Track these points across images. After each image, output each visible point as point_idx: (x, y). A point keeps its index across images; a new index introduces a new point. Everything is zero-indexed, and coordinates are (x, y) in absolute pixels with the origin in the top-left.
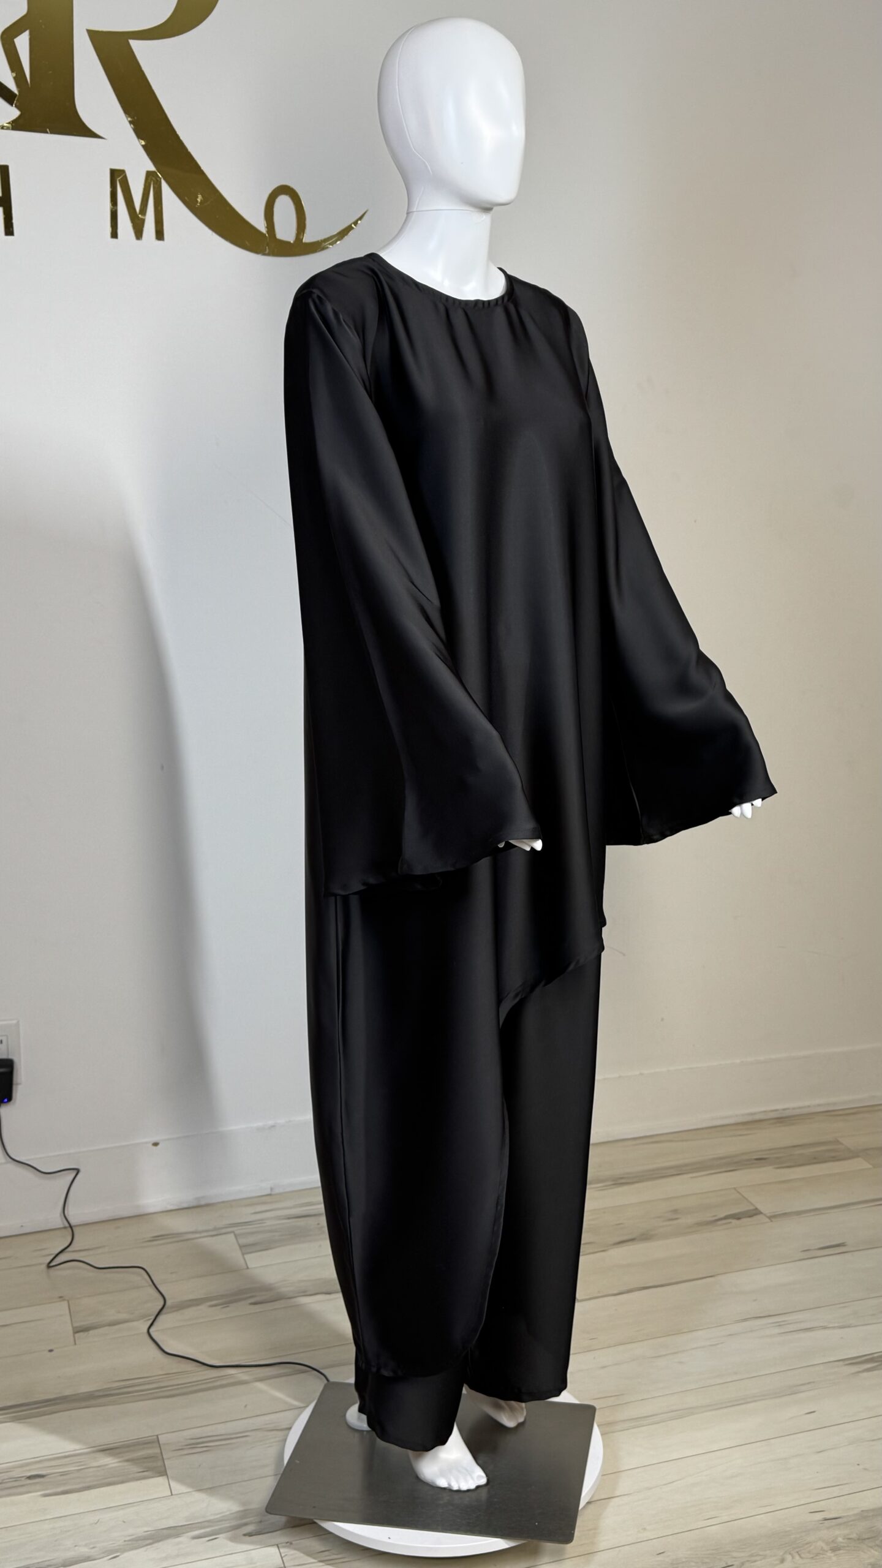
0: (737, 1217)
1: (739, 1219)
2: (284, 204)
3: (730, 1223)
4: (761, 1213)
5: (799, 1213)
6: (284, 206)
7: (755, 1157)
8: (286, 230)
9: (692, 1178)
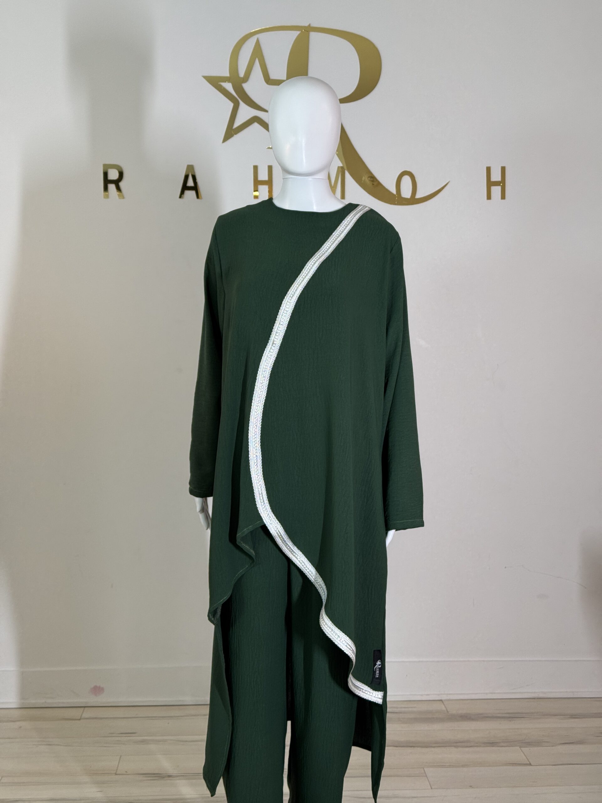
2: (406, 180)
6: (406, 182)
8: (406, 193)
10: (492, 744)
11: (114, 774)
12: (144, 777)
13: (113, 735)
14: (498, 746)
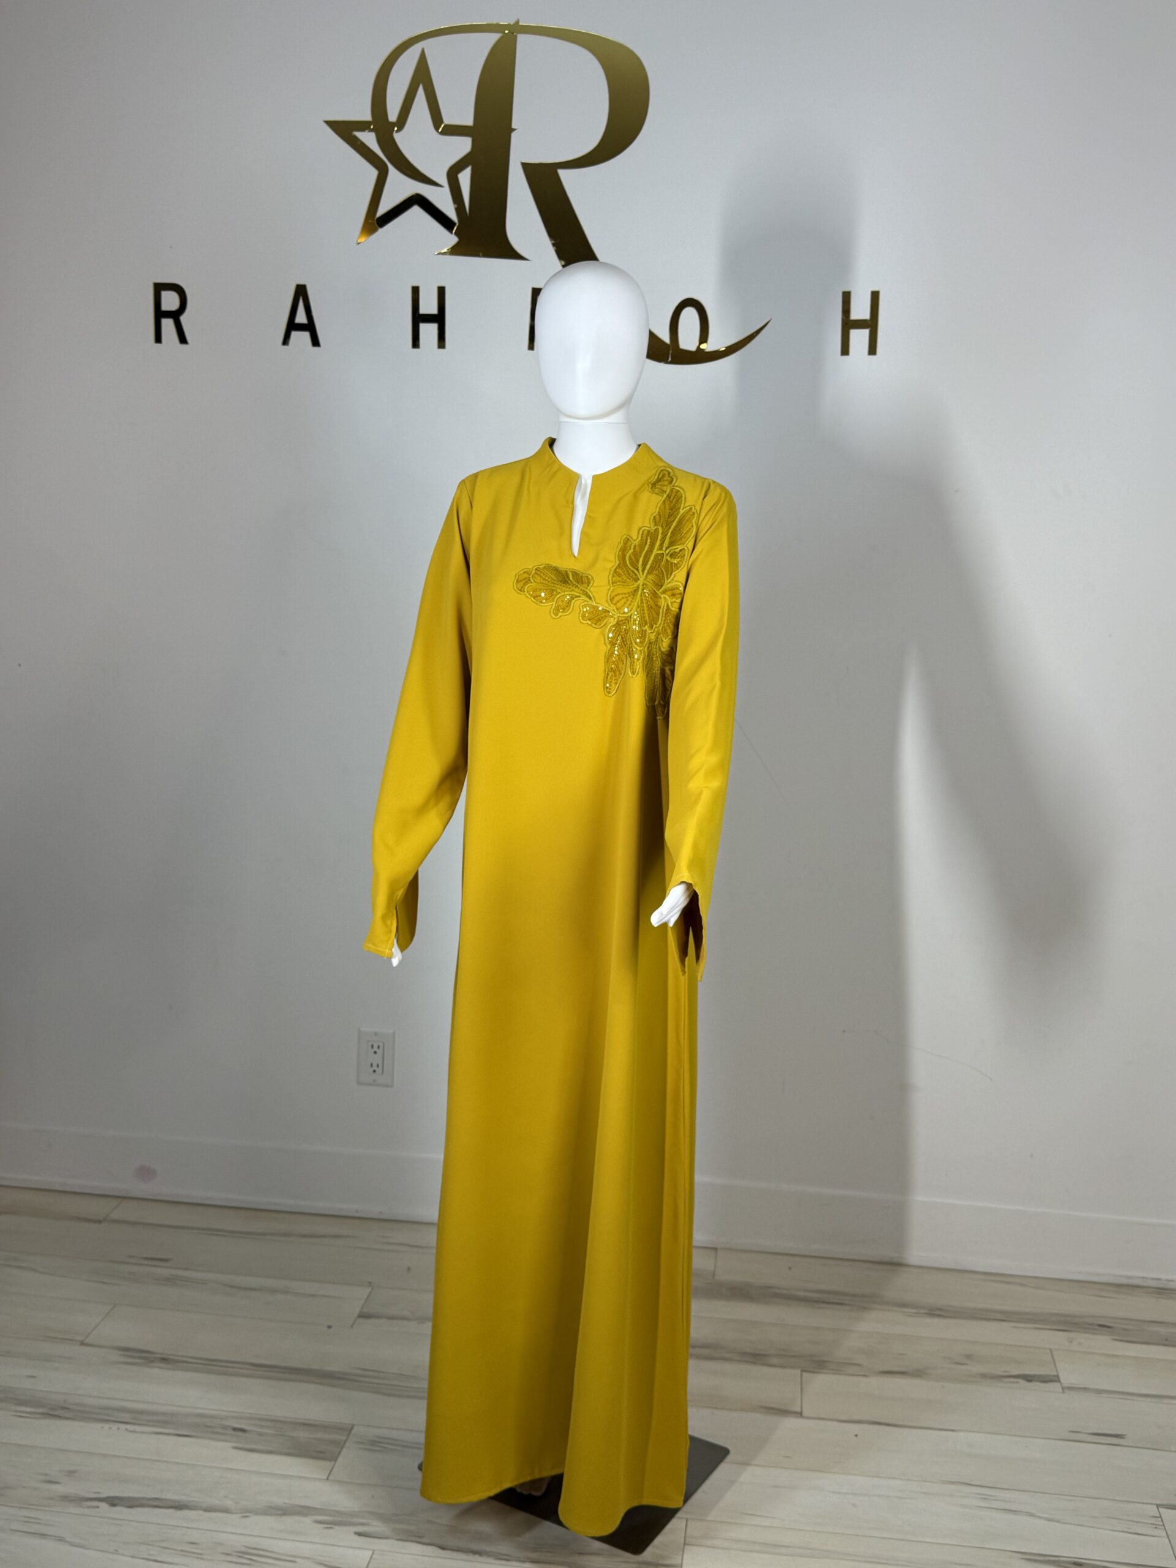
0: (1029, 1378)
1: (1029, 1381)
2: (689, 316)
3: (1018, 1382)
4: (1059, 1381)
5: (1099, 1392)
7: (1100, 1323)
8: (688, 340)
9: (1015, 1327)
11: (79, 1343)
12: (120, 1355)
14: (763, 1364)
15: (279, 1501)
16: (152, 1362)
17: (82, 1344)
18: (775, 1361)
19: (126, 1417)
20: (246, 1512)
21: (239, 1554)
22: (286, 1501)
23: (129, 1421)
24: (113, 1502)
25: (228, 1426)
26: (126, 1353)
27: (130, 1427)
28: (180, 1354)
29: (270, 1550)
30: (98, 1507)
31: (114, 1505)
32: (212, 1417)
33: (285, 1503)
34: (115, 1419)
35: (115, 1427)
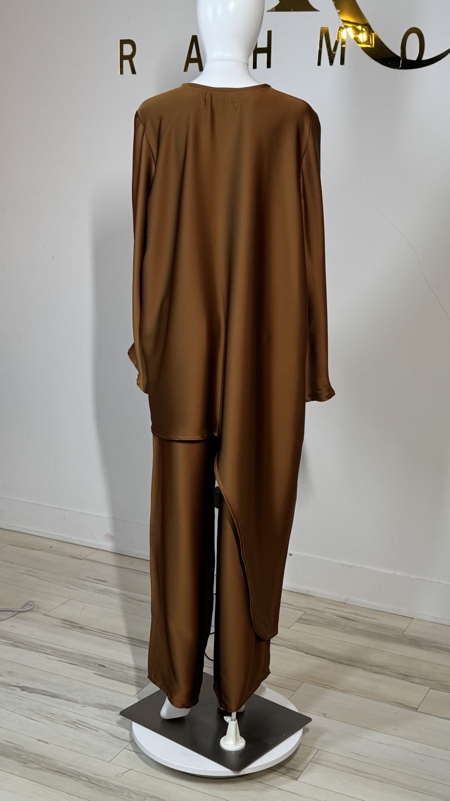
2: (413, 39)
8: (412, 54)
10: (406, 677)
11: (43, 614)
12: (61, 622)
13: (89, 579)
14: (408, 681)
15: (105, 702)
16: (75, 628)
17: (45, 615)
18: (417, 680)
19: (50, 651)
20: (85, 704)
21: (71, 723)
22: (109, 703)
23: (51, 654)
24: (23, 689)
25: (98, 664)
26: (64, 622)
27: (49, 656)
28: (90, 626)
29: (89, 724)
30: (15, 690)
31: (23, 690)
32: (91, 657)
33: (107, 704)
34: (43, 651)
35: (41, 655)
